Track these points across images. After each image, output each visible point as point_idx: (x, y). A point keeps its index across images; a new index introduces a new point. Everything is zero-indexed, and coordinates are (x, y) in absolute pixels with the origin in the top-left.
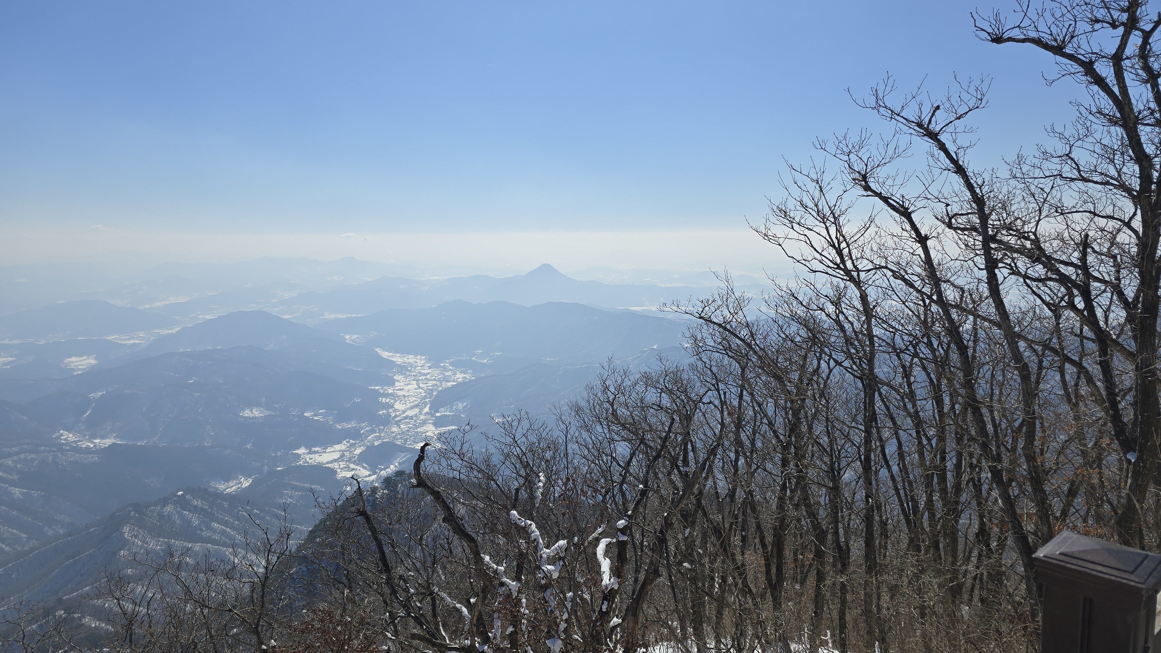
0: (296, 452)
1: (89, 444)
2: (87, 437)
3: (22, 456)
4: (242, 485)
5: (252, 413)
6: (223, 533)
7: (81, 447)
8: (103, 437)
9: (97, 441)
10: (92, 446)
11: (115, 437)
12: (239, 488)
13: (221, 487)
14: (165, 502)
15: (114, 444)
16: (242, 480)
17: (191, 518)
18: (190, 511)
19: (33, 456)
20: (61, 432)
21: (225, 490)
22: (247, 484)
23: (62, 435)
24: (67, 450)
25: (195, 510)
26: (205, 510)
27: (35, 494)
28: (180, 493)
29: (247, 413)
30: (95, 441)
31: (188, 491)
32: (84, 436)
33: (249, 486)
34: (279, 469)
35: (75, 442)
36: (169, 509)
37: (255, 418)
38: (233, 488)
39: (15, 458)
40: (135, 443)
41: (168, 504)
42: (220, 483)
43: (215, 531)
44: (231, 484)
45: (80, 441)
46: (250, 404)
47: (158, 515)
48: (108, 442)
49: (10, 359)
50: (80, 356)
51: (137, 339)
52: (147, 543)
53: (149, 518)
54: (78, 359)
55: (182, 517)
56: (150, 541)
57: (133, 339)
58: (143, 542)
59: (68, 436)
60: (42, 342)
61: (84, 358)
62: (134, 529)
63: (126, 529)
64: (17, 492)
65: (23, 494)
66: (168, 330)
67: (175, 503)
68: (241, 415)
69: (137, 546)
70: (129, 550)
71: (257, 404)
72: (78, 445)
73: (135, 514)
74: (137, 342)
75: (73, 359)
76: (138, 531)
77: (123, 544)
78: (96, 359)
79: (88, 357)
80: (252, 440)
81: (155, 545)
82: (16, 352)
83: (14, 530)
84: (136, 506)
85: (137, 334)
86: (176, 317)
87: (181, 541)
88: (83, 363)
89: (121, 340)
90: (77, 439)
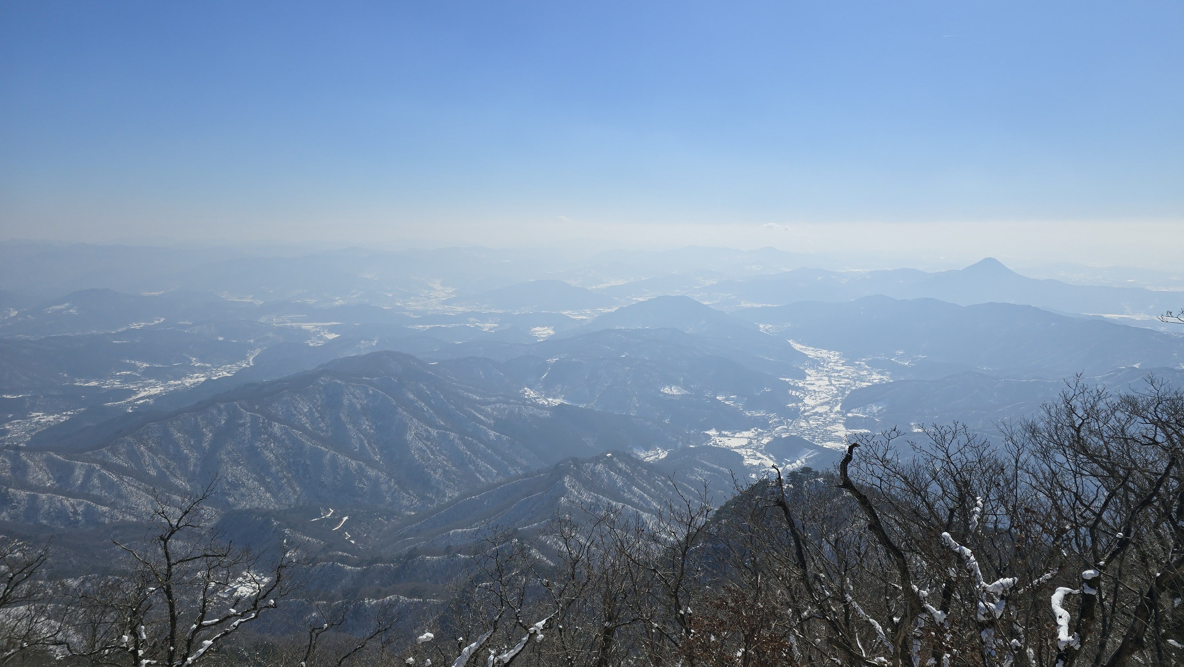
0: (708, 432)
1: (544, 401)
2: (543, 396)
3: (498, 405)
4: (659, 456)
5: (671, 390)
6: (641, 498)
7: (538, 404)
8: (555, 397)
9: (550, 400)
10: (546, 403)
11: (564, 398)
12: (656, 458)
13: (642, 455)
14: (597, 460)
15: (562, 404)
16: (659, 451)
17: (617, 479)
18: (616, 473)
19: (505, 406)
20: (526, 388)
21: (645, 458)
22: (664, 456)
23: (526, 391)
24: (529, 405)
25: (620, 472)
26: (628, 474)
27: (505, 438)
28: (609, 455)
29: (667, 390)
30: (549, 399)
31: (615, 454)
32: (541, 394)
33: (665, 458)
34: (691, 446)
35: (535, 398)
36: (600, 467)
37: (674, 395)
38: (652, 458)
39: (493, 406)
40: (578, 405)
41: (599, 463)
42: (641, 451)
43: (635, 495)
44: (650, 453)
45: (538, 398)
46: (670, 382)
47: (591, 471)
48: (558, 401)
49: (495, 325)
50: (543, 326)
51: (584, 315)
52: (581, 495)
53: (584, 472)
54: (541, 329)
55: (609, 476)
56: (584, 493)
57: (581, 315)
58: (579, 493)
59: (530, 393)
60: (517, 313)
61: (546, 328)
62: (572, 480)
63: (567, 479)
64: (492, 434)
65: (496, 436)
66: (609, 308)
67: (605, 463)
68: (662, 391)
69: (574, 496)
70: (568, 498)
71: (676, 383)
72: (536, 401)
73: (574, 467)
74: (584, 317)
75: (537, 329)
76: (575, 483)
77: (564, 491)
78: (554, 330)
79: (548, 327)
80: (670, 416)
81: (587, 497)
82: (499, 320)
83: (489, 466)
84: (575, 461)
85: (585, 310)
86: (616, 298)
87: (608, 498)
88: (545, 333)
89: (573, 315)
90: (536, 396)
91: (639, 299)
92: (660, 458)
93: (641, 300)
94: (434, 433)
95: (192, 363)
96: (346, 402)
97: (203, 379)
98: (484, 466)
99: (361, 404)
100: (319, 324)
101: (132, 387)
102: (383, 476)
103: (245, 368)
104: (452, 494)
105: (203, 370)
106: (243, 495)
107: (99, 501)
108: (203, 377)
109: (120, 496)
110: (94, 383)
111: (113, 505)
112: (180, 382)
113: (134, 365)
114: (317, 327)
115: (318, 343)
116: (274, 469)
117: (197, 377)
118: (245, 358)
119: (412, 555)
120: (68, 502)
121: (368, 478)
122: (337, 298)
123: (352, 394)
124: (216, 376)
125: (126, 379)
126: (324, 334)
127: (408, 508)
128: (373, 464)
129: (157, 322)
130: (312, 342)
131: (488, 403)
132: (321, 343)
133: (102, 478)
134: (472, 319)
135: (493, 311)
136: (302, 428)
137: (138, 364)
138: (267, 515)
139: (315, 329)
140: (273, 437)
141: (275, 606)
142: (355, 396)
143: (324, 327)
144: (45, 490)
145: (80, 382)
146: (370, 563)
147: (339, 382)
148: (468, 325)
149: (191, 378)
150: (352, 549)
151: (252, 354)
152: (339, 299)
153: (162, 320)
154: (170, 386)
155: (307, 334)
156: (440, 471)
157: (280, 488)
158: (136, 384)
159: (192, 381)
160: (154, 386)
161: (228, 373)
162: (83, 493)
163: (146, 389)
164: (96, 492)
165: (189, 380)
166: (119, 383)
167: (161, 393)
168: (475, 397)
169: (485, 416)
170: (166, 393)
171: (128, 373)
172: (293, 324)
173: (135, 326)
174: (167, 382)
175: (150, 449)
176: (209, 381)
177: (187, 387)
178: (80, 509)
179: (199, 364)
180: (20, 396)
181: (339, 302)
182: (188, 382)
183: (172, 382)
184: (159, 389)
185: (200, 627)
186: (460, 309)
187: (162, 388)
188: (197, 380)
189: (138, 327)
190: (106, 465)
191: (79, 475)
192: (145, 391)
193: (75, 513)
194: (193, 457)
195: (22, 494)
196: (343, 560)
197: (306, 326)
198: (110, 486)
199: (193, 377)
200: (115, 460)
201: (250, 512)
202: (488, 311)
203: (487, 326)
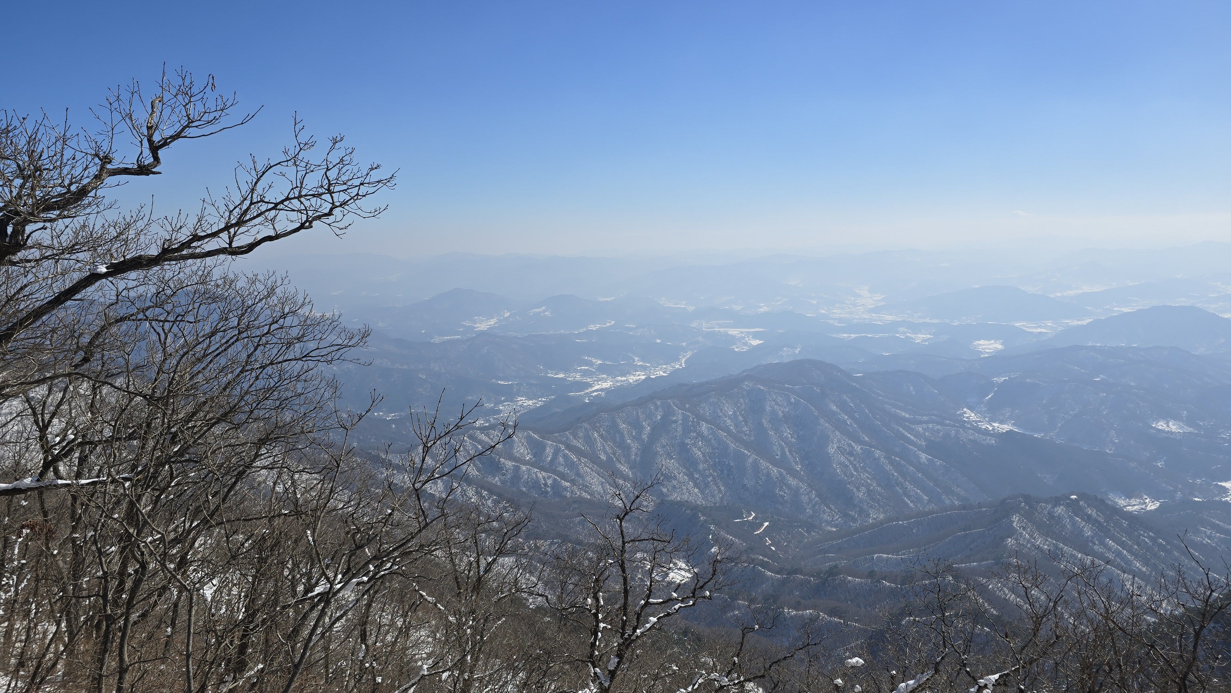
0: (1223, 484)
1: (988, 426)
2: (987, 419)
3: (930, 426)
4: (1146, 506)
5: (1168, 426)
6: (1119, 554)
7: (981, 428)
8: (1001, 422)
9: (996, 425)
10: (991, 428)
11: (1013, 425)
12: (1142, 509)
13: (1121, 502)
14: (1057, 501)
15: (1011, 431)
16: (1147, 501)
17: (1083, 527)
18: (1083, 519)
19: (939, 427)
20: (965, 410)
21: (1125, 506)
22: (1153, 508)
23: (965, 413)
24: (969, 428)
25: (1088, 519)
26: (1100, 523)
27: (938, 463)
28: (1074, 497)
29: (1161, 425)
30: (993, 424)
31: (1082, 496)
32: (985, 417)
33: (1155, 509)
34: (1196, 499)
35: (976, 422)
36: (1060, 510)
37: (1172, 433)
38: (1136, 507)
39: (925, 426)
40: (1032, 434)
41: (1060, 505)
42: (1121, 497)
43: (1109, 549)
44: (1133, 501)
45: (980, 421)
46: (1167, 416)
47: (1049, 513)
48: (1006, 428)
49: (929, 336)
50: (989, 340)
51: (1044, 327)
52: (1034, 539)
53: (1039, 513)
54: (986, 342)
55: (1074, 523)
56: (1038, 538)
57: (1040, 327)
58: (1031, 536)
59: (970, 415)
60: (956, 323)
61: (992, 342)
62: (1023, 520)
63: (1015, 518)
64: (924, 457)
65: (928, 460)
66: (1079, 320)
67: (1068, 506)
68: (1153, 426)
69: (1025, 539)
70: (1016, 540)
71: (1176, 417)
72: (978, 425)
73: (1025, 506)
74: (1044, 330)
75: (982, 342)
76: (1027, 524)
77: (1011, 532)
78: (1002, 344)
79: (996, 341)
80: (1165, 458)
81: (1043, 543)
82: (934, 331)
83: (919, 491)
84: (1027, 499)
85: (1045, 322)
86: (1089, 308)
87: (1070, 547)
88: (991, 347)
89: (1028, 327)
90: (977, 419)
91: (1122, 309)
92: (1148, 508)
93: (1126, 310)
94: (858, 448)
95: (635, 362)
96: (768, 408)
97: (643, 377)
98: (914, 490)
99: (783, 412)
100: (744, 330)
101: (589, 380)
102: (804, 487)
103: (678, 369)
104: (876, 515)
105: (643, 368)
106: (674, 487)
107: (563, 477)
108: (644, 375)
109: (578, 474)
110: (561, 376)
111: (573, 482)
112: (625, 379)
113: (591, 361)
114: (742, 333)
115: (743, 349)
116: (701, 467)
117: (639, 375)
118: (678, 360)
119: (833, 572)
120: (541, 475)
121: (789, 487)
122: (762, 305)
123: (774, 401)
124: (654, 375)
125: (585, 373)
126: (749, 340)
127: (828, 523)
128: (794, 474)
129: (608, 324)
130: (737, 347)
131: (920, 422)
132: (746, 349)
133: (565, 457)
134: (901, 329)
135: (928, 320)
136: (727, 430)
137: (594, 360)
138: (695, 508)
139: (740, 335)
140: (700, 435)
141: (710, 598)
142: (777, 404)
143: (749, 333)
144: (526, 463)
145: (552, 373)
146: (790, 573)
147: (762, 388)
148: (898, 335)
149: (634, 375)
150: (773, 556)
151: (685, 356)
152: (764, 306)
153: (613, 322)
154: (618, 381)
155: (733, 340)
156: (863, 489)
157: (707, 485)
158: (592, 378)
159: (635, 378)
160: (605, 380)
161: (664, 372)
162: (551, 468)
163: (600, 383)
164: (561, 469)
165: (632, 377)
166: (579, 377)
167: (610, 387)
168: (903, 414)
169: (915, 436)
170: (614, 387)
171: (586, 368)
172: (721, 330)
173: (592, 327)
174: (615, 378)
175: (601, 436)
176: (648, 379)
177: (630, 383)
178: (549, 482)
179: (640, 364)
180: (510, 383)
181: (764, 309)
182: (632, 379)
183: (619, 378)
184: (609, 384)
185: (647, 603)
186: (889, 318)
187: (612, 383)
188: (638, 377)
189: (594, 329)
190: (569, 447)
191: (550, 452)
192: (599, 384)
193: (546, 485)
194: (634, 446)
195: (509, 464)
196: (764, 565)
197: (733, 332)
198: (571, 465)
199: (636, 375)
200: (575, 443)
201: (680, 504)
202: (921, 321)
203: (920, 337)
